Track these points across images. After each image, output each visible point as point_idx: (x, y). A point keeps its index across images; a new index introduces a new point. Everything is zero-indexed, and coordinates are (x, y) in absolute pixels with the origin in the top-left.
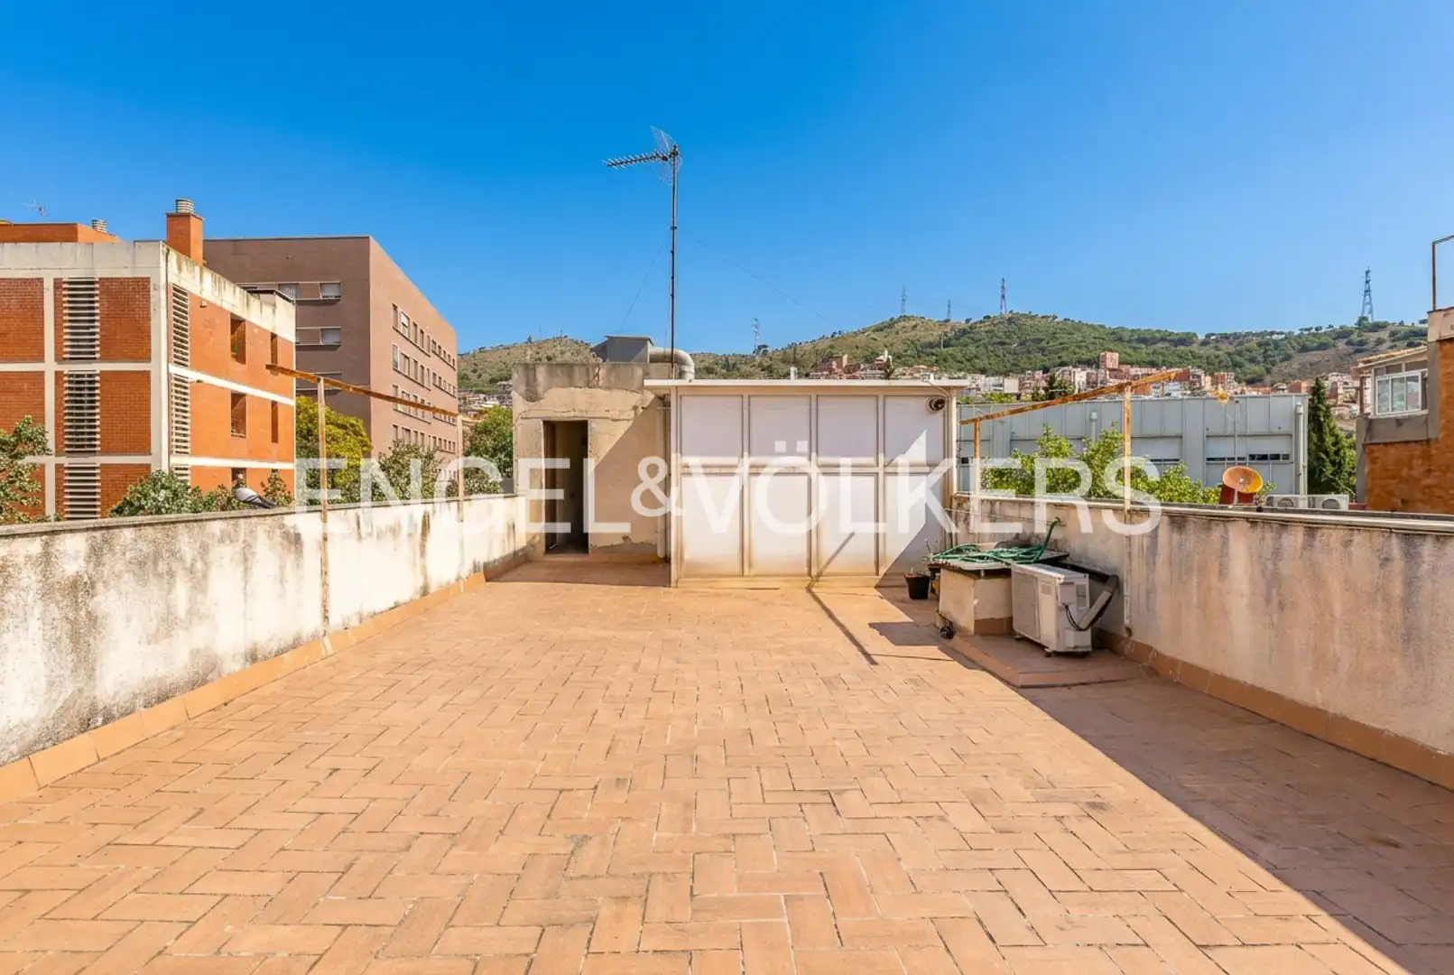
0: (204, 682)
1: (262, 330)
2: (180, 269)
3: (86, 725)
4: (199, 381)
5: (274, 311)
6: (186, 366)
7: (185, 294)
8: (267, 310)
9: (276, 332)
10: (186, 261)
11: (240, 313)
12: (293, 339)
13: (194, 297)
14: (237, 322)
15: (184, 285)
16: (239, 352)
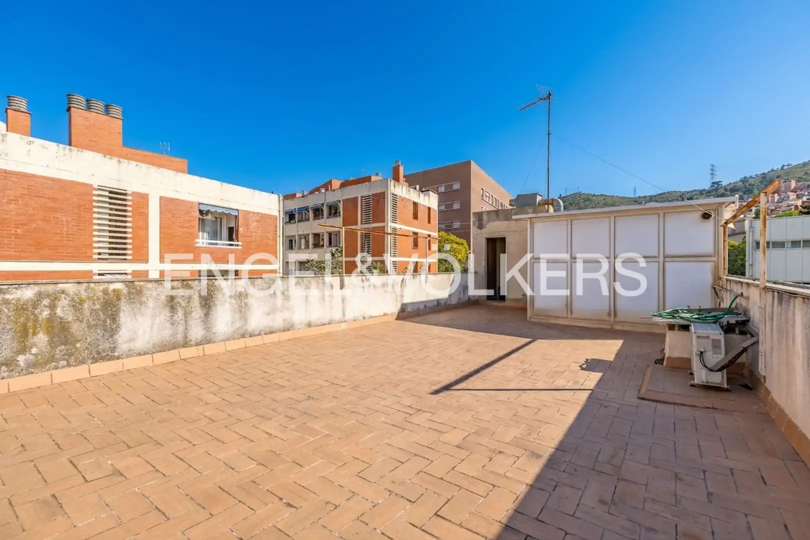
0: (289, 330)
1: (424, 206)
2: (395, 186)
3: (243, 336)
4: (400, 228)
5: (429, 199)
6: (396, 223)
7: (396, 196)
8: (427, 198)
9: (431, 206)
10: (398, 184)
11: (417, 200)
12: (437, 209)
13: (400, 197)
14: (415, 204)
15: (396, 193)
16: (415, 216)
